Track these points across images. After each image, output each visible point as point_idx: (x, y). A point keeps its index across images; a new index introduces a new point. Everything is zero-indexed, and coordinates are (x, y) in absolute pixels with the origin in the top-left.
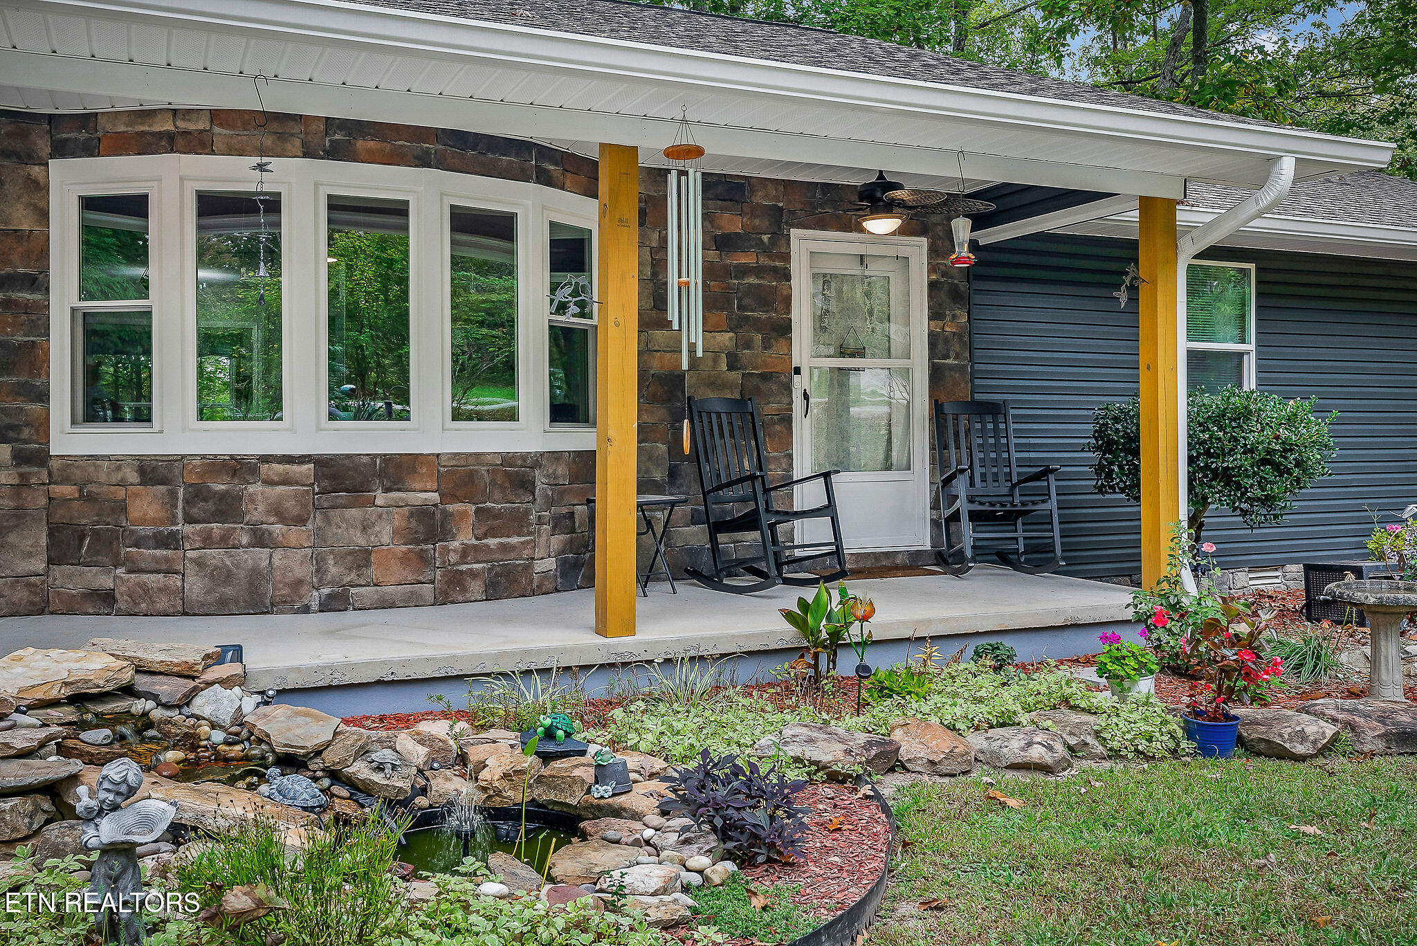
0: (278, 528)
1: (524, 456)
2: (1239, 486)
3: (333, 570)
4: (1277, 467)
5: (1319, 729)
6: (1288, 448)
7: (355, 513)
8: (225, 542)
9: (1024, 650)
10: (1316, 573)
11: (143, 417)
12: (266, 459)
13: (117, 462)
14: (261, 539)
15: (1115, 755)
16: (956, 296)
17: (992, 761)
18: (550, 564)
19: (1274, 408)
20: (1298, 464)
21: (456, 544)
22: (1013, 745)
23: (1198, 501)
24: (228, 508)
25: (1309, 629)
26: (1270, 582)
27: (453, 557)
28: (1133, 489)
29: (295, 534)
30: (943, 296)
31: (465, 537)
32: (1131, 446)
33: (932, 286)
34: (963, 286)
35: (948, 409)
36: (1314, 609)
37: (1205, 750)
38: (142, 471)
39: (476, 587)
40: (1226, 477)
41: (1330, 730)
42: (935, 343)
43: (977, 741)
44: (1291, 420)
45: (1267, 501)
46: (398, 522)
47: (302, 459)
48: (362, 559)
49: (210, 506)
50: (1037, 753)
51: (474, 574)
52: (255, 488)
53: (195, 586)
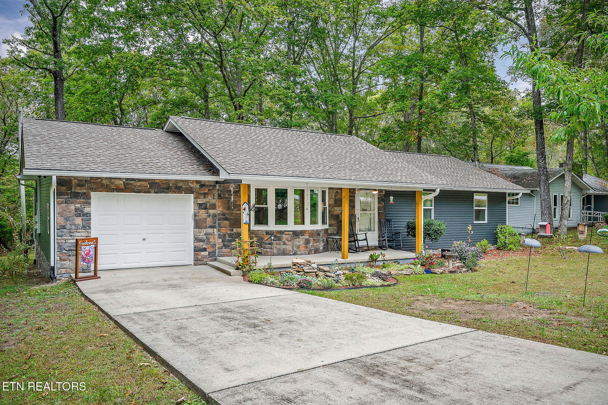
0: (287, 242)
1: (319, 230)
2: (431, 236)
3: (295, 249)
4: (437, 233)
5: (441, 271)
6: (439, 230)
7: (297, 239)
8: (279, 244)
9: (401, 262)
10: (443, 251)
11: (267, 224)
12: (285, 231)
13: (262, 231)
14: (285, 244)
15: (416, 274)
16: (383, 200)
17: (402, 274)
18: (322, 248)
19: (437, 222)
20: (440, 232)
21: (311, 245)
22: (404, 272)
23: (425, 238)
24: (279, 239)
25: (441, 259)
26: (436, 252)
27: (310, 247)
28: (414, 236)
29: (290, 243)
30: (380, 200)
31: (311, 244)
32: (414, 228)
33: (378, 198)
34: (384, 198)
35: (382, 220)
36: (443, 256)
37: (427, 273)
38: (266, 233)
39: (313, 251)
40: (429, 234)
41: (442, 271)
42: (379, 208)
43: (400, 272)
44: (439, 225)
45: (435, 239)
46: (303, 241)
47: (290, 231)
48: (298, 247)
49: (277, 238)
50: (407, 273)
51: (313, 249)
52: (284, 236)
53: (275, 251)
